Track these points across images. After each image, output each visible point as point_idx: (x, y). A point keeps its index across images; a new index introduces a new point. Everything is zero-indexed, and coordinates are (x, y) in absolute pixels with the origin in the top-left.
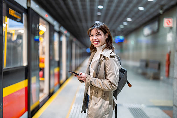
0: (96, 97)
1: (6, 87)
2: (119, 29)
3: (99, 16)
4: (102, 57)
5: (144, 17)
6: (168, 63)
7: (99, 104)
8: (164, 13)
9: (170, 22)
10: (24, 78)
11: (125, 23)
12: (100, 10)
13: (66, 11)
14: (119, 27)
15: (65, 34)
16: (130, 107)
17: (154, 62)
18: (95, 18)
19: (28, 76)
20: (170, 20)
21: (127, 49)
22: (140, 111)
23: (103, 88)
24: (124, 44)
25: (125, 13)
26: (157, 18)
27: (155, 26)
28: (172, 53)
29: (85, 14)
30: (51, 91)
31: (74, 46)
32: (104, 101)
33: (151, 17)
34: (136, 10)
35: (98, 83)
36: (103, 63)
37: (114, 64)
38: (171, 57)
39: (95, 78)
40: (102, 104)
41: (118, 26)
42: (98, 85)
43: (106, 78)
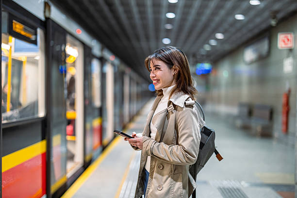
0: (160, 174)
1: (8, 154)
2: (203, 52)
3: (168, 31)
4: (172, 105)
5: (244, 31)
6: (286, 108)
7: (166, 187)
8: (277, 24)
9: (288, 40)
10: (40, 137)
11: (213, 42)
12: (170, 21)
13: (113, 22)
14: (203, 48)
15: (112, 61)
16: (221, 186)
17: (262, 107)
18: (162, 34)
19: (46, 135)
20: (289, 36)
21: (217, 85)
22: (238, 194)
23: (172, 161)
24: (212, 77)
25: (213, 25)
26: (267, 34)
27: (264, 46)
28: (293, 93)
29: (145, 27)
30: (88, 158)
31: (127, 80)
32: (175, 182)
33: (256, 31)
34: (230, 19)
35: (164, 150)
36: (172, 117)
37: (192, 119)
38: (292, 100)
39: (160, 142)
40: (170, 187)
41: (202, 46)
42: (163, 155)
43: (177, 144)
